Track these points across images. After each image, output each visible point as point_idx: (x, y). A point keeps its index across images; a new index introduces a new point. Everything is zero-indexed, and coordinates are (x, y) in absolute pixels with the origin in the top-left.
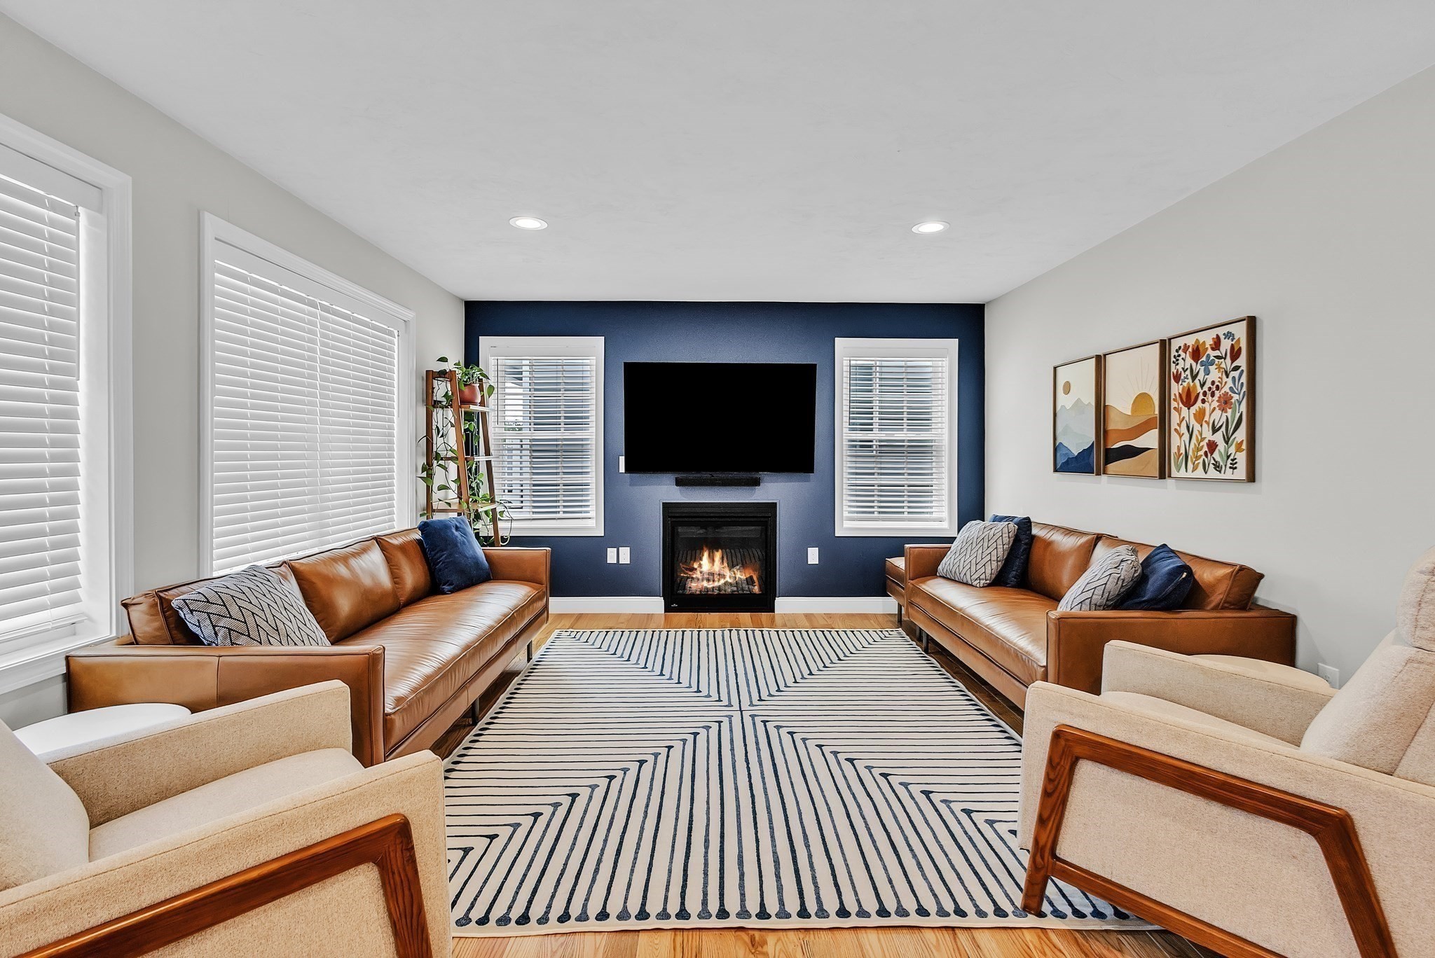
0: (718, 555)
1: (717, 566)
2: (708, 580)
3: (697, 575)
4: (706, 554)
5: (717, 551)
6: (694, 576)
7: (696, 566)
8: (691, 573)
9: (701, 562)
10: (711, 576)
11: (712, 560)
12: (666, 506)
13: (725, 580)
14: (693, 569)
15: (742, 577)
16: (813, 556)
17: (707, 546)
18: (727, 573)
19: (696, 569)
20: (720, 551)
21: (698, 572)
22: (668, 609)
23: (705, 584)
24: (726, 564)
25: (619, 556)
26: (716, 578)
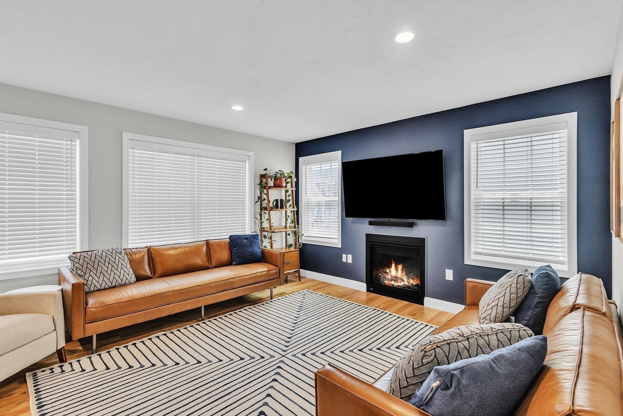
0: (400, 267)
1: (400, 274)
2: (395, 281)
3: (389, 277)
4: (393, 266)
5: (400, 265)
6: (387, 277)
7: (388, 271)
8: (385, 275)
9: (391, 269)
10: (396, 279)
11: (397, 269)
12: (367, 235)
13: (404, 283)
14: (386, 273)
15: (413, 283)
16: (449, 275)
17: (394, 260)
18: (405, 278)
19: (388, 273)
20: (401, 265)
21: (389, 275)
22: (368, 290)
23: (393, 283)
24: (404, 274)
25: (348, 259)
26: (399, 281)
